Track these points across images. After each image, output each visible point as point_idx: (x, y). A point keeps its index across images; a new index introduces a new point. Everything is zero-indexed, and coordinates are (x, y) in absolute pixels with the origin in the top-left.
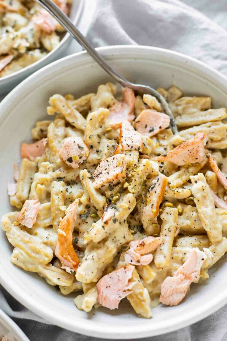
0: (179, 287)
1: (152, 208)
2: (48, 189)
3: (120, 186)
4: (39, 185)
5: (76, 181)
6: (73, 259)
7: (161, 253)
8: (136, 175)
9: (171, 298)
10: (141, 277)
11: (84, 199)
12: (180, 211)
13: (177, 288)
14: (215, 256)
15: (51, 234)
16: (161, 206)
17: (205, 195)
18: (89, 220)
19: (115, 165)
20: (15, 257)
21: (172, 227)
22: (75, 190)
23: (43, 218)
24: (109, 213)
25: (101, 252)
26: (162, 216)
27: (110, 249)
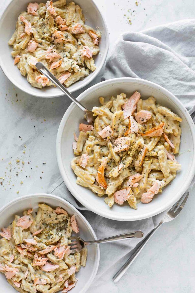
0: (149, 197)
1: (140, 162)
2: (92, 149)
3: (126, 152)
4: (88, 148)
5: (106, 146)
6: (104, 184)
7: (142, 182)
8: (134, 148)
9: (146, 201)
10: (133, 191)
11: (109, 156)
12: (152, 162)
13: (148, 197)
14: (165, 183)
15: (94, 170)
16: (144, 160)
17: (163, 156)
18: (112, 165)
19: (125, 143)
20: (78, 181)
21: (148, 170)
22: (105, 151)
23: (90, 162)
24: (121, 166)
25: (117, 182)
26: (144, 165)
27: (121, 180)
